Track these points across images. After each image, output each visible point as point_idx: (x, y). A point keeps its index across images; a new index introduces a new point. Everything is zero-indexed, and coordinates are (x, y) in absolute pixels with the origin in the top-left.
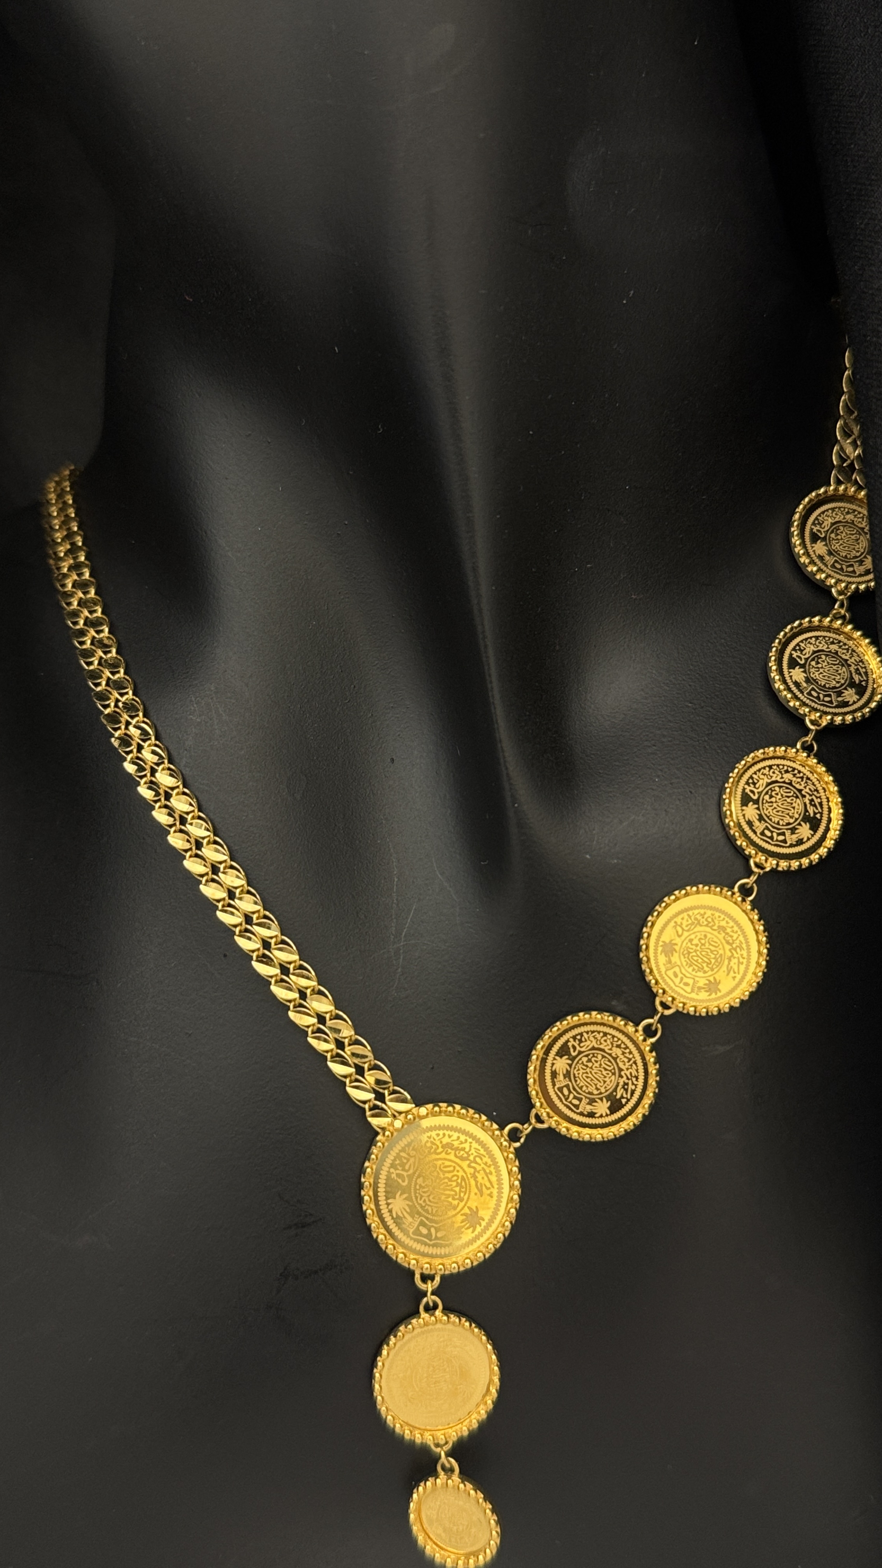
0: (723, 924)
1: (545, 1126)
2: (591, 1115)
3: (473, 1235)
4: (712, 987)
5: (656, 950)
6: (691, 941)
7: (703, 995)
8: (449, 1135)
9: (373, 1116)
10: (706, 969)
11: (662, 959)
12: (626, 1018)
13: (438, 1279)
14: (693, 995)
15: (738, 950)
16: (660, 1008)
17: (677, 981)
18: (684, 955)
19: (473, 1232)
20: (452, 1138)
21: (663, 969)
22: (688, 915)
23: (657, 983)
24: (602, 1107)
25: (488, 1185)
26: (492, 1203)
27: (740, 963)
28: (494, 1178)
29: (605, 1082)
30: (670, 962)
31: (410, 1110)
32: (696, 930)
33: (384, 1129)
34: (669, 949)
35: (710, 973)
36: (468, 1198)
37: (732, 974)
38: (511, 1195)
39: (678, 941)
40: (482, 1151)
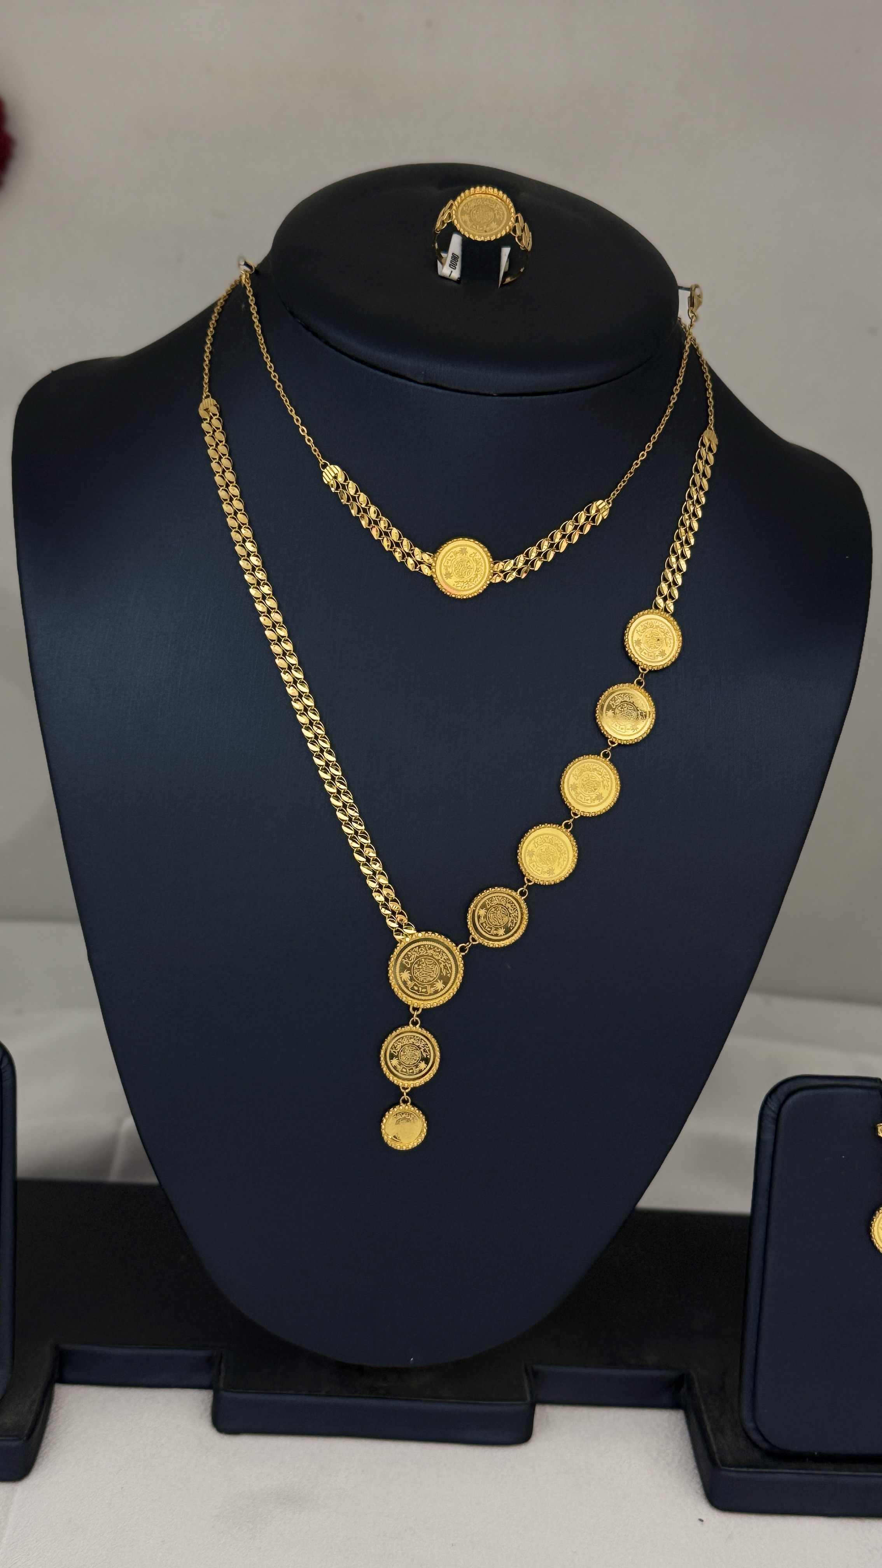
0: (557, 842)
1: (477, 943)
2: (496, 935)
4: (551, 871)
5: (525, 855)
6: (542, 850)
7: (546, 876)
9: (396, 935)
10: (548, 863)
11: (528, 859)
12: (511, 888)
13: (420, 1010)
14: (542, 875)
15: (563, 854)
16: (526, 882)
17: (534, 869)
18: (538, 857)
21: (528, 863)
22: (541, 838)
23: (525, 870)
24: (501, 932)
27: (564, 860)
29: (503, 920)
30: (531, 860)
31: (414, 934)
32: (544, 845)
33: (401, 941)
34: (531, 854)
35: (550, 865)
37: (560, 866)
38: (459, 977)
39: (535, 850)
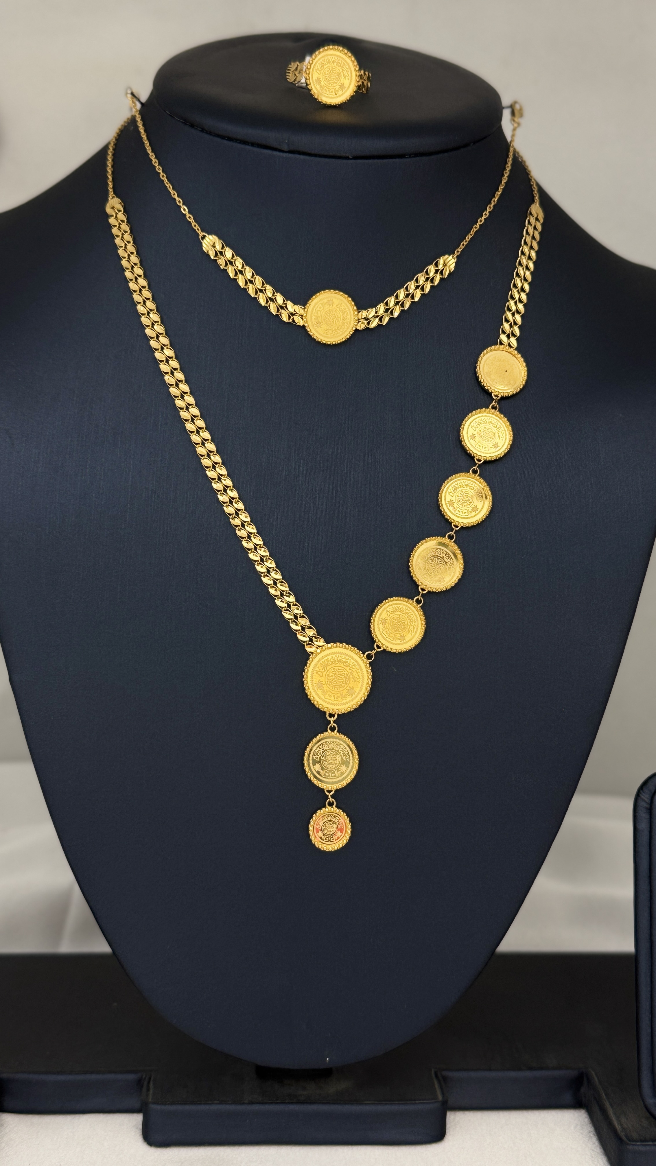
1: (381, 649)
3: (351, 698)
7: (438, 583)
8: (341, 656)
9: (308, 647)
12: (407, 598)
14: (434, 584)
16: (421, 590)
17: (426, 578)
19: (351, 697)
20: (342, 658)
21: (419, 574)
23: (418, 579)
25: (358, 678)
26: (360, 685)
28: (360, 675)
31: (324, 646)
33: (312, 653)
35: (440, 574)
36: (349, 683)
37: (449, 574)
38: (368, 681)
40: (355, 663)
